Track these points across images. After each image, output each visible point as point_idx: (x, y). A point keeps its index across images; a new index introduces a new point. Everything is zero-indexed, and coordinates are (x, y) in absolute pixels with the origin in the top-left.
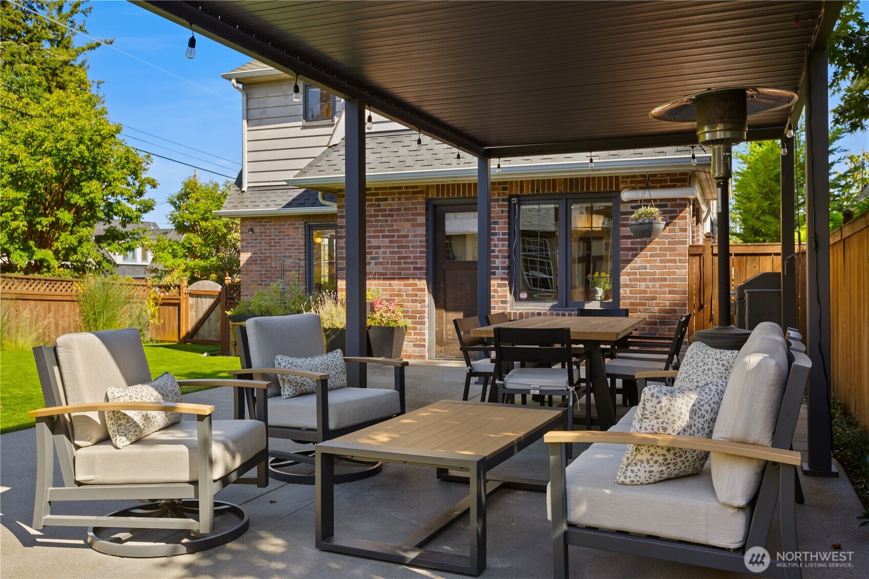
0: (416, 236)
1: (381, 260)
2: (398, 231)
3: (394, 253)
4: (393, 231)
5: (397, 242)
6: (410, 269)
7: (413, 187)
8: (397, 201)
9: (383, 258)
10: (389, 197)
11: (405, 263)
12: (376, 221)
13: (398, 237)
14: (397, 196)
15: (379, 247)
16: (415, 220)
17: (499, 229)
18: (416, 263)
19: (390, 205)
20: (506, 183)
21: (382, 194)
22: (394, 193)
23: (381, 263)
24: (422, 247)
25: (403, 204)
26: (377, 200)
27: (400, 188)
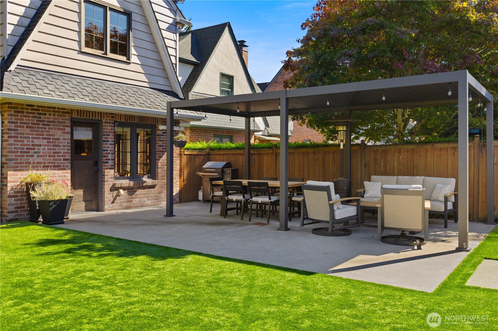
0: (64, 139)
1: (41, 154)
2: (53, 135)
3: (51, 149)
4: (50, 135)
5: (52, 142)
6: (61, 160)
7: (63, 109)
8: (52, 116)
9: (43, 153)
10: (47, 113)
11: (58, 156)
12: (38, 128)
13: (53, 139)
14: (52, 113)
15: (40, 145)
16: (65, 129)
18: (65, 156)
19: (48, 118)
20: (113, 114)
21: (42, 110)
22: (50, 111)
23: (42, 156)
24: (68, 146)
25: (56, 119)
26: (38, 114)
27: (54, 108)
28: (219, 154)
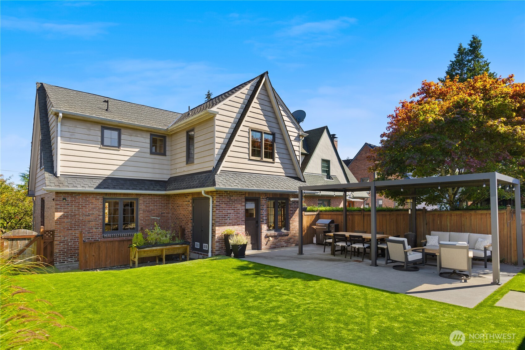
0: (242, 209)
1: (231, 218)
2: (236, 207)
3: (235, 215)
4: (235, 207)
5: (236, 211)
6: (240, 221)
7: (241, 192)
8: (236, 197)
9: (232, 217)
10: (234, 195)
11: (239, 219)
12: (229, 204)
13: (237, 210)
14: (236, 195)
15: (230, 213)
16: (242, 204)
17: (265, 207)
18: (242, 219)
19: (234, 198)
20: (266, 193)
21: (232, 194)
22: (235, 194)
23: (231, 219)
24: (244, 213)
25: (238, 198)
26: (230, 196)
27: (237, 192)
28: (325, 214)
